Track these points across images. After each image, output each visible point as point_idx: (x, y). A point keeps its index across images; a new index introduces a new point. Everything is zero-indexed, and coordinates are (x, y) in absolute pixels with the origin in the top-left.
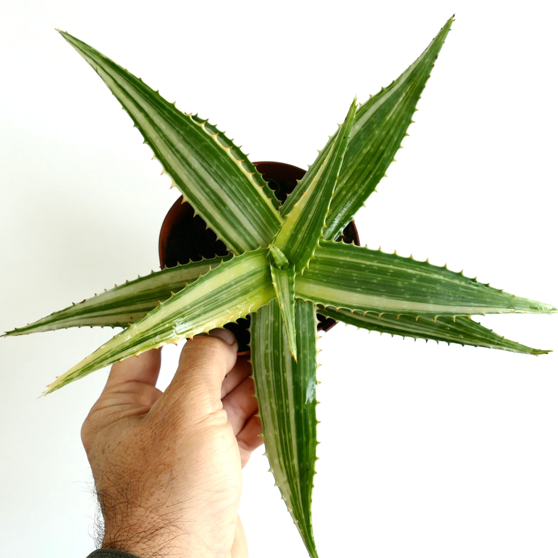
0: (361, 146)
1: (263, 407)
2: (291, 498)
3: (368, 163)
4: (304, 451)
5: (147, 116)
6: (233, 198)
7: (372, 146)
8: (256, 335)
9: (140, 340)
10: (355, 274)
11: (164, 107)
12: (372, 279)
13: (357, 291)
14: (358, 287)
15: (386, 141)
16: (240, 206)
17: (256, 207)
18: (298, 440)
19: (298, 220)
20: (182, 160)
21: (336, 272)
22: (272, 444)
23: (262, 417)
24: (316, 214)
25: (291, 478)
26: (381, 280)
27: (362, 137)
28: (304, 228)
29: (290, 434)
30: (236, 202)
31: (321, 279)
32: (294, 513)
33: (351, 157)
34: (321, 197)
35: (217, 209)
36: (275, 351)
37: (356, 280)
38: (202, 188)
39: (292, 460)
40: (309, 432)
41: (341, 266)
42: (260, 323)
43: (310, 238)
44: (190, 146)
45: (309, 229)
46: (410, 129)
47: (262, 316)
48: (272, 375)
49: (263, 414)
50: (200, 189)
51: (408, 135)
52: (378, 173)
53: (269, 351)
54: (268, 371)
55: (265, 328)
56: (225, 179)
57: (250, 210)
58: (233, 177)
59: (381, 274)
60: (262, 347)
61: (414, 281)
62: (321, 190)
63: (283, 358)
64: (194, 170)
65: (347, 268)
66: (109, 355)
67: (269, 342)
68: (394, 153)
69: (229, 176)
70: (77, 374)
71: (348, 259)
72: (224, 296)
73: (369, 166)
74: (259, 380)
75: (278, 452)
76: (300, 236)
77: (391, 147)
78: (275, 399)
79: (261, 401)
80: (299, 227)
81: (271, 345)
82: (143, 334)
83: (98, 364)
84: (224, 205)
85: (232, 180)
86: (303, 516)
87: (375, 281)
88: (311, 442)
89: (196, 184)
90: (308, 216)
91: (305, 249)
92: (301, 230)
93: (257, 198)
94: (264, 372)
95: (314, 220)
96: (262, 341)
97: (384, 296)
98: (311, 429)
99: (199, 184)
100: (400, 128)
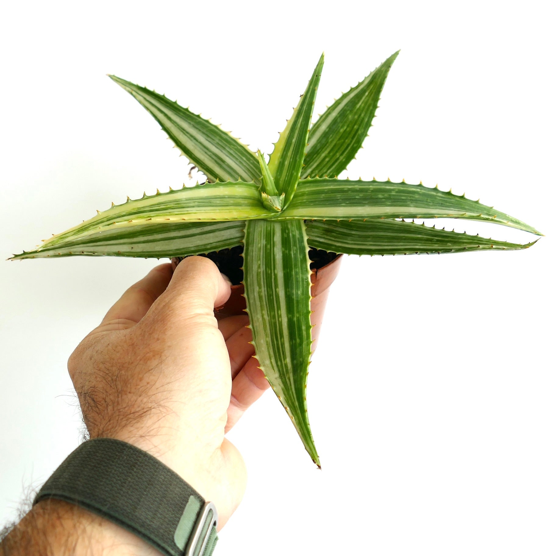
0: (339, 127)
1: (255, 319)
2: (283, 389)
3: (346, 139)
4: (298, 351)
5: (166, 115)
6: (231, 157)
7: (348, 126)
8: (249, 258)
9: (135, 212)
10: (339, 196)
11: (180, 110)
12: (355, 196)
13: (342, 205)
14: (343, 203)
15: (359, 122)
16: (237, 162)
17: (251, 163)
18: (291, 343)
19: (284, 146)
20: (191, 137)
21: (322, 197)
22: (263, 349)
23: (253, 328)
24: (298, 138)
25: (284, 374)
26: (363, 196)
27: (339, 120)
28: (290, 153)
29: (282, 339)
30: (234, 160)
31: (308, 205)
32: (286, 401)
33: (331, 136)
34: (302, 122)
35: (217, 165)
36: (267, 269)
37: (340, 199)
38: (206, 153)
39: (284, 360)
40: (302, 335)
41: (326, 193)
42: (253, 247)
43: (296, 161)
44: (198, 130)
45: (294, 154)
46: (377, 112)
47: (255, 241)
48: (265, 290)
49: (255, 325)
50: (204, 153)
51: (376, 116)
52: (355, 145)
53: (262, 269)
54: (260, 288)
55: (257, 251)
56: (225, 147)
57: (245, 164)
58: (232, 146)
59: (363, 192)
60: (255, 268)
61: (393, 193)
62: (301, 116)
63: (276, 276)
64: (200, 143)
65: (332, 193)
66: (105, 219)
67: (262, 262)
68: (366, 131)
69: (228, 145)
70: (72, 233)
71: (332, 187)
72: (218, 201)
73: (347, 140)
74: (251, 297)
75: (270, 355)
76: (287, 163)
77: (364, 126)
78: (267, 311)
79: (253, 315)
80: (285, 153)
81: (263, 264)
82: (139, 209)
83: (94, 226)
84: (223, 161)
85: (231, 147)
86: (297, 404)
87: (357, 197)
88: (305, 343)
89: (201, 150)
90: (292, 141)
91: (292, 174)
92: (287, 156)
93: (251, 158)
94: (257, 289)
95: (297, 143)
96: (255, 262)
97: (367, 206)
98: (304, 333)
99: (203, 150)
100: (369, 112)
